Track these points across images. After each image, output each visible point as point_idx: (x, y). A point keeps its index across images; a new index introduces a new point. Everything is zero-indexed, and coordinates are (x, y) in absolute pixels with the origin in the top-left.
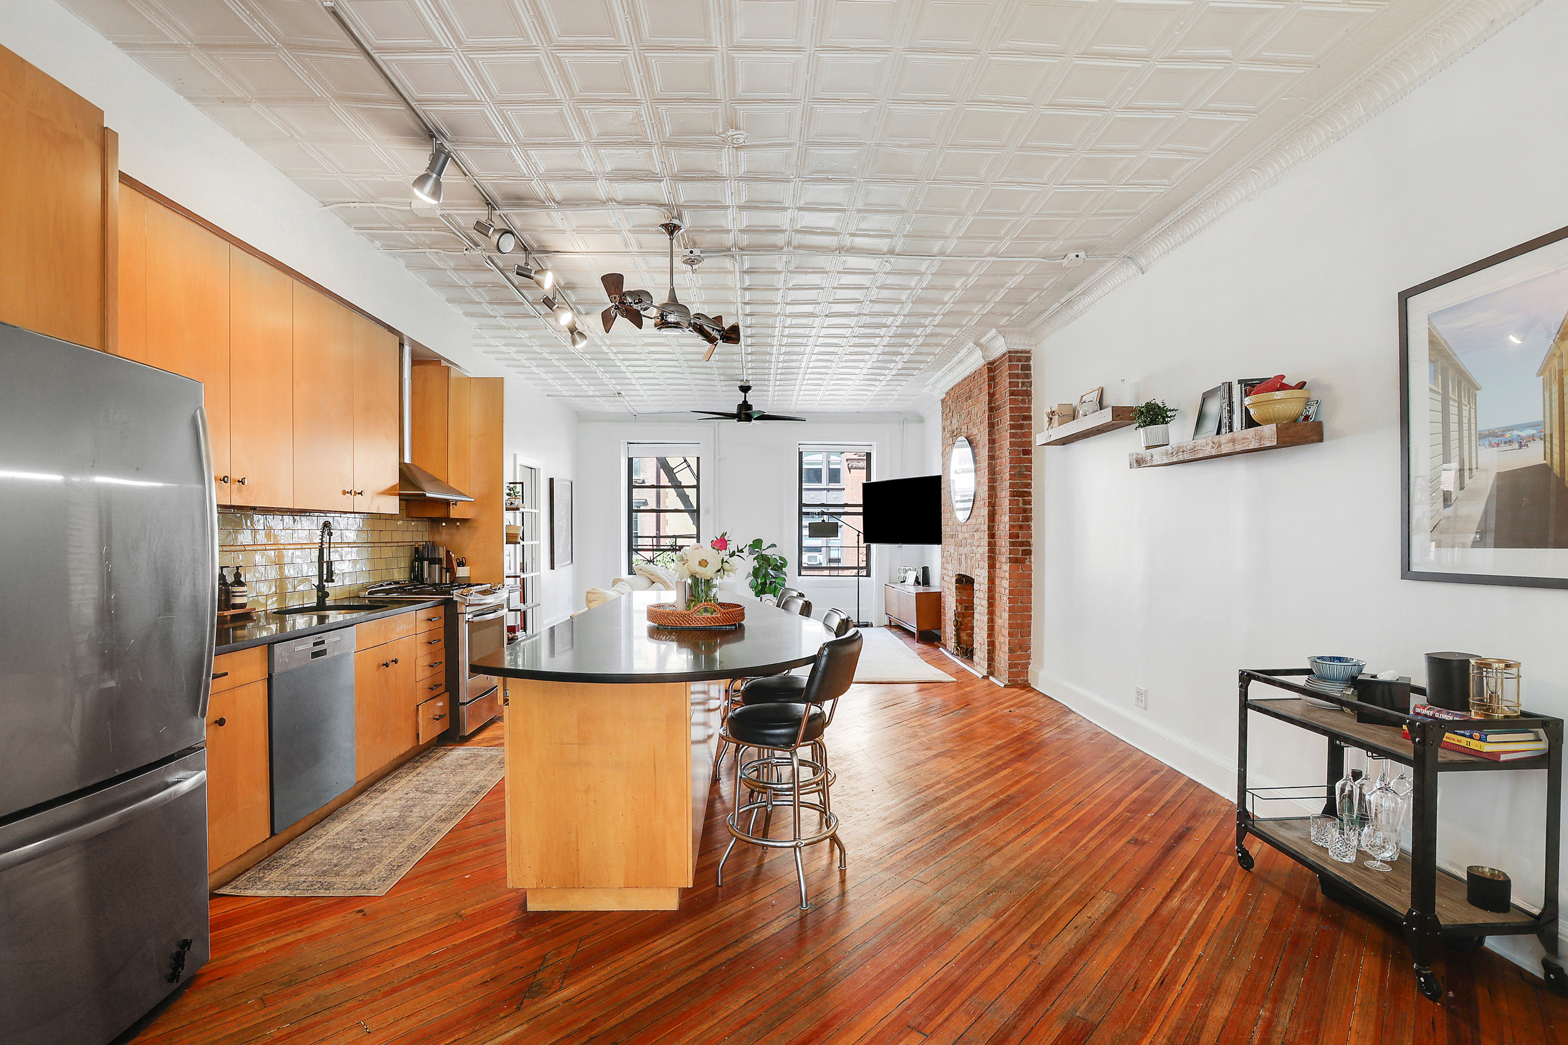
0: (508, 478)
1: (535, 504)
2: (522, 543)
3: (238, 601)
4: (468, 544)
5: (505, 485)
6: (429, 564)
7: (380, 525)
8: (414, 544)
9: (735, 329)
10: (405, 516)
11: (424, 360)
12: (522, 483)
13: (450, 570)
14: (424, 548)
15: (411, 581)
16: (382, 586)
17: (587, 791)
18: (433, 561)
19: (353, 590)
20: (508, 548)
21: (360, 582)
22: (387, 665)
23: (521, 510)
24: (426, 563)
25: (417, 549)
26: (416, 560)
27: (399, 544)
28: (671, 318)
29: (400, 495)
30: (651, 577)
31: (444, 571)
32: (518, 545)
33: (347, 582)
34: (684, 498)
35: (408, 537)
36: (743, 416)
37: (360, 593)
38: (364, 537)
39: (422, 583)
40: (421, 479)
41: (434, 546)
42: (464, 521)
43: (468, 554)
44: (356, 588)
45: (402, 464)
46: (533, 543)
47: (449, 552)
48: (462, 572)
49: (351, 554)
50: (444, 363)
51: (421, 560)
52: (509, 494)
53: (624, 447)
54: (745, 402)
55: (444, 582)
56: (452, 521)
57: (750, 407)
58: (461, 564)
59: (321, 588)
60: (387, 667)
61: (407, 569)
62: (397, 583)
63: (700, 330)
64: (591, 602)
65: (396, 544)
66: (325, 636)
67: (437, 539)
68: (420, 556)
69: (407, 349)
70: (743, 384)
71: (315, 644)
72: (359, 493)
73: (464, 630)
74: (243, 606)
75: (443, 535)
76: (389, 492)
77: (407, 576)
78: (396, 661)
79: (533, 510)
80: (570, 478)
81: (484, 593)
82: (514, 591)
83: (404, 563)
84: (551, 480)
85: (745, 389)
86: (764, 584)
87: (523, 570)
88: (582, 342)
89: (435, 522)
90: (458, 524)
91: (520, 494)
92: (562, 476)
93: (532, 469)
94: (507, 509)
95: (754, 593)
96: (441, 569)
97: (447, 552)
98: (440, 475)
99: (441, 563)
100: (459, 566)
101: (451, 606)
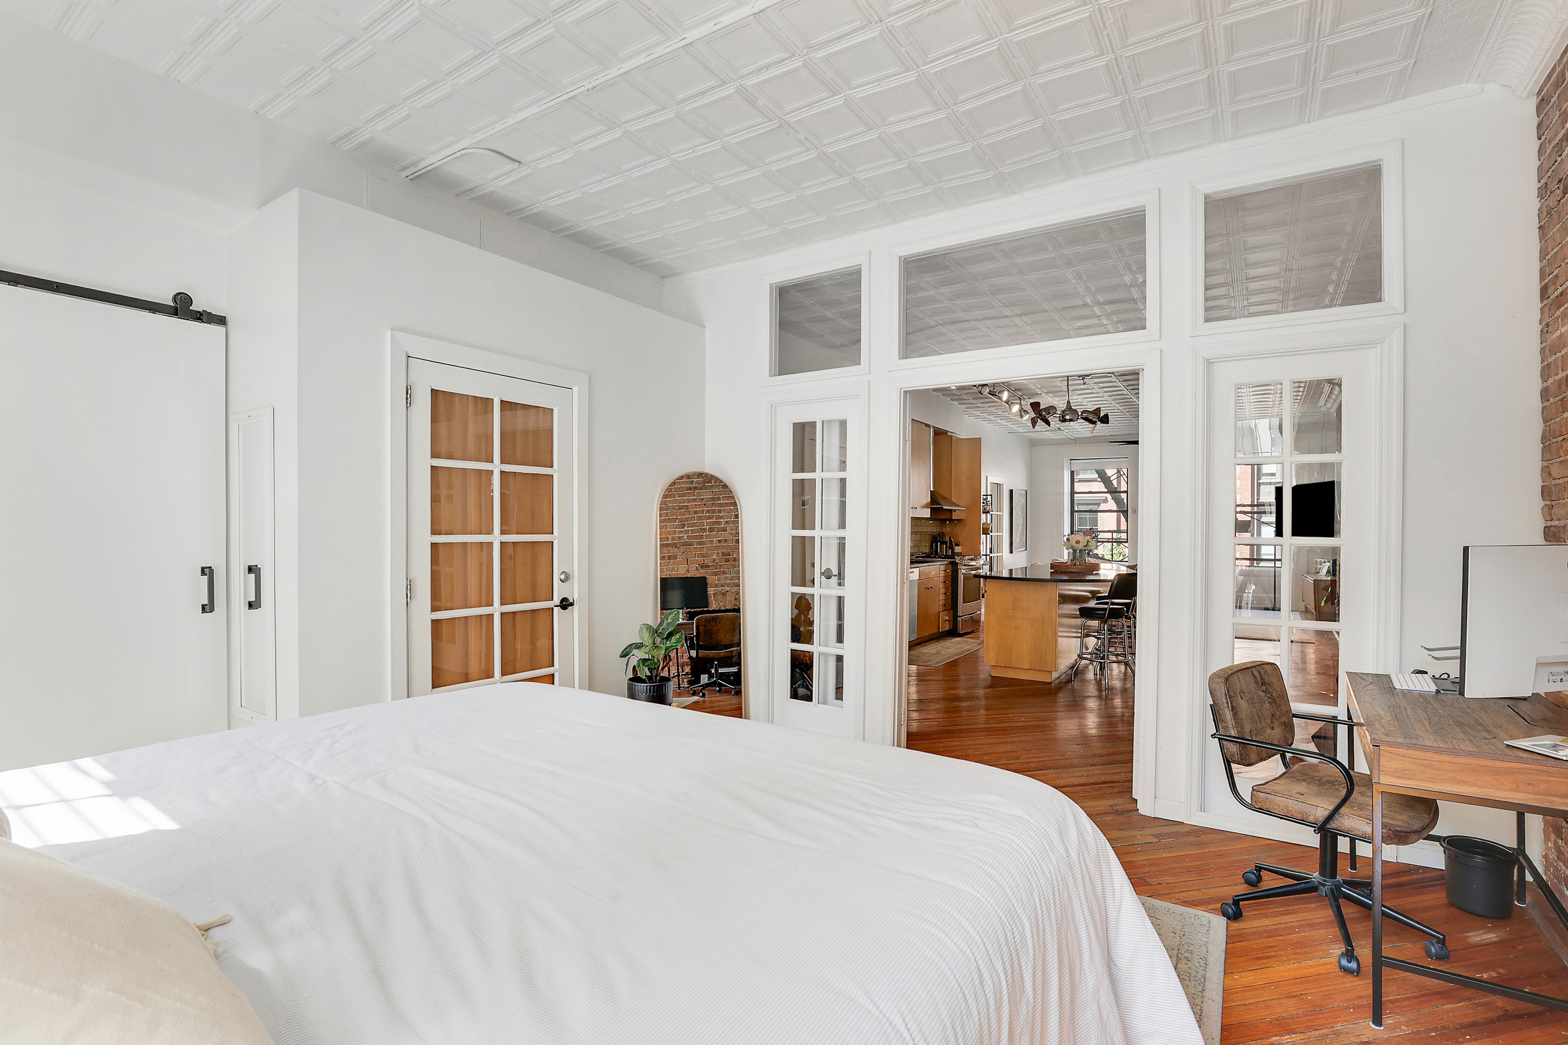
0: (983, 492)
1: (1000, 509)
2: (991, 534)
4: (962, 534)
5: (982, 497)
6: (940, 544)
7: (919, 522)
8: (934, 532)
9: (1106, 416)
10: (931, 518)
11: (939, 433)
12: (991, 495)
13: (952, 548)
14: (939, 535)
15: (932, 551)
16: (919, 554)
17: (1016, 628)
18: (943, 543)
20: (983, 537)
22: (928, 589)
23: (991, 513)
24: (939, 542)
25: (934, 536)
26: (933, 541)
27: (927, 533)
28: (1068, 417)
29: (931, 508)
31: (948, 549)
32: (988, 535)
34: (1118, 501)
35: (930, 529)
39: (938, 552)
40: (941, 502)
41: (942, 535)
42: (959, 520)
43: (961, 539)
45: (931, 491)
46: (998, 534)
48: (957, 549)
50: (949, 434)
51: (936, 542)
52: (983, 503)
53: (1066, 463)
55: (949, 553)
56: (951, 520)
58: (957, 545)
62: (926, 553)
63: (1086, 419)
65: (924, 533)
67: (944, 530)
68: (936, 539)
69: (932, 431)
72: (915, 508)
73: (961, 577)
75: (947, 529)
76: (925, 506)
77: (930, 548)
78: (931, 588)
79: (999, 513)
80: (1024, 489)
81: (972, 560)
82: (986, 565)
83: (928, 542)
84: (1011, 491)
87: (991, 552)
88: (1026, 415)
89: (943, 521)
90: (955, 523)
91: (990, 502)
92: (1019, 488)
93: (997, 485)
94: (983, 513)
96: (947, 546)
97: (950, 538)
98: (947, 496)
99: (946, 544)
100: (956, 545)
101: (954, 565)
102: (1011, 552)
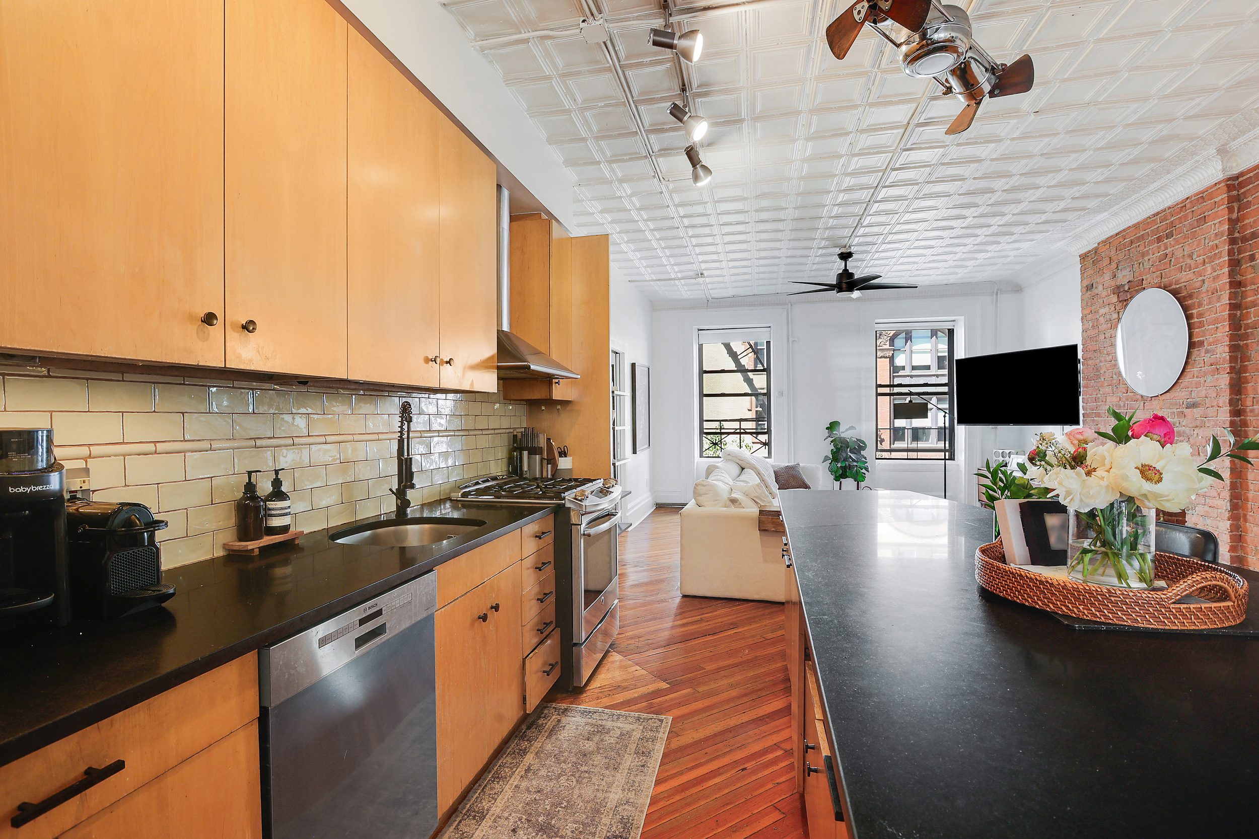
3: (276, 522)
4: (570, 430)
6: (529, 454)
7: (476, 408)
8: (512, 430)
10: (502, 398)
11: (524, 213)
13: (552, 461)
14: (522, 435)
15: (510, 474)
16: (477, 483)
18: (533, 451)
19: (444, 490)
21: (452, 479)
22: (484, 618)
24: (525, 453)
25: (515, 437)
26: (515, 449)
27: (497, 431)
29: (499, 368)
30: (740, 462)
31: (545, 462)
33: (439, 480)
34: (752, 383)
35: (505, 423)
36: (844, 286)
37: (452, 494)
38: (457, 424)
39: (522, 478)
40: (529, 358)
41: (533, 433)
42: (565, 403)
43: (571, 442)
44: (448, 486)
45: (500, 333)
46: (621, 427)
47: (550, 439)
48: (564, 463)
49: (440, 445)
50: (543, 216)
51: (520, 449)
53: (695, 333)
54: (846, 270)
55: (545, 475)
56: (551, 403)
57: (851, 275)
58: (563, 454)
59: (400, 494)
60: (484, 621)
61: (505, 461)
62: (496, 479)
64: (700, 495)
65: (492, 432)
66: (381, 601)
67: (537, 424)
68: (518, 445)
69: (506, 193)
70: (844, 250)
71: (362, 622)
72: (447, 362)
73: (579, 545)
74: (285, 529)
75: (543, 421)
76: (484, 365)
77: (505, 469)
78: (496, 608)
80: (646, 364)
81: (598, 493)
83: (502, 453)
84: (633, 366)
85: (845, 256)
86: (844, 469)
89: (533, 405)
90: (559, 407)
92: (642, 362)
93: (617, 353)
95: (833, 477)
96: (542, 459)
97: (549, 439)
98: (542, 348)
99: (541, 453)
100: (560, 456)
101: (561, 515)
102: (635, 452)
